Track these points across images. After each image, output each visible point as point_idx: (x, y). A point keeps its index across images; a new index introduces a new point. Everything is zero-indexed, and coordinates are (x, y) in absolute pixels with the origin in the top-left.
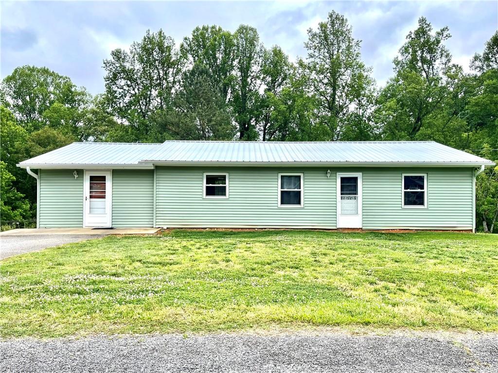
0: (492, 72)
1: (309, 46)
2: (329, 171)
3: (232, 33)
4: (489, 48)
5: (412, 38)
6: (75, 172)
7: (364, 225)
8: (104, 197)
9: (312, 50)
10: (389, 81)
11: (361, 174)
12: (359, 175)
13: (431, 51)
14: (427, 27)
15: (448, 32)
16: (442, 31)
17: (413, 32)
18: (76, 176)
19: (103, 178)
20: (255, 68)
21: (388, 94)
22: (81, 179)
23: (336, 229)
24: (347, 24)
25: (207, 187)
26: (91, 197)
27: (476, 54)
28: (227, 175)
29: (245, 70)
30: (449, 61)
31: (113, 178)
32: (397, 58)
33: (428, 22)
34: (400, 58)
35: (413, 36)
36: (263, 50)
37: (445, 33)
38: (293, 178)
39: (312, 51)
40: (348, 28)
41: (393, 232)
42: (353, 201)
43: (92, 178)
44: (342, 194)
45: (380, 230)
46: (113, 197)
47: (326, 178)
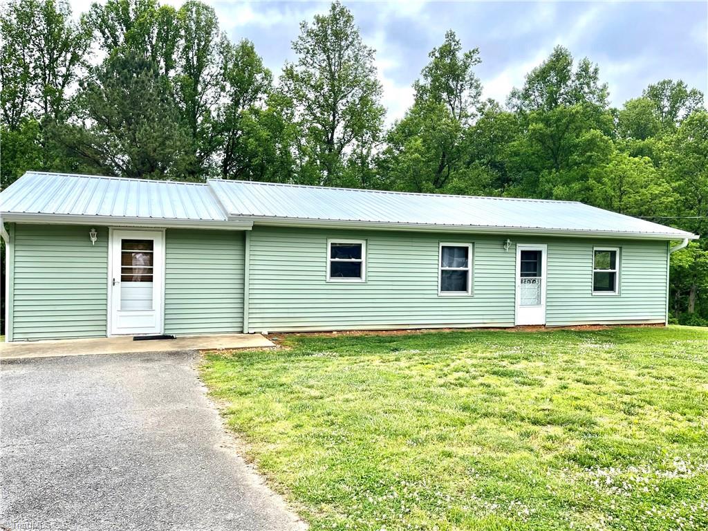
0: (537, 114)
1: (298, 47)
2: (508, 241)
3: (177, 9)
4: (529, 83)
5: (436, 57)
6: (93, 230)
7: (548, 320)
8: (150, 279)
9: (302, 54)
10: (409, 113)
11: (546, 246)
12: (542, 247)
13: (456, 78)
14: (455, 45)
15: (478, 56)
16: (470, 53)
17: (437, 48)
18: (94, 239)
19: (149, 245)
20: (212, 69)
21: (405, 131)
22: (104, 244)
23: (513, 328)
24: (353, 24)
25: (332, 262)
26: (124, 279)
27: (514, 88)
28: (363, 243)
29: (194, 72)
30: (479, 94)
31: (166, 243)
32: (418, 81)
33: (457, 39)
34: (422, 82)
35: (437, 54)
36: (226, 42)
37: (475, 56)
38: (456, 250)
39: (302, 56)
40: (355, 29)
41: (583, 329)
42: (536, 285)
43: (126, 244)
44: (522, 275)
45: (567, 326)
46: (166, 279)
47: (502, 251)
